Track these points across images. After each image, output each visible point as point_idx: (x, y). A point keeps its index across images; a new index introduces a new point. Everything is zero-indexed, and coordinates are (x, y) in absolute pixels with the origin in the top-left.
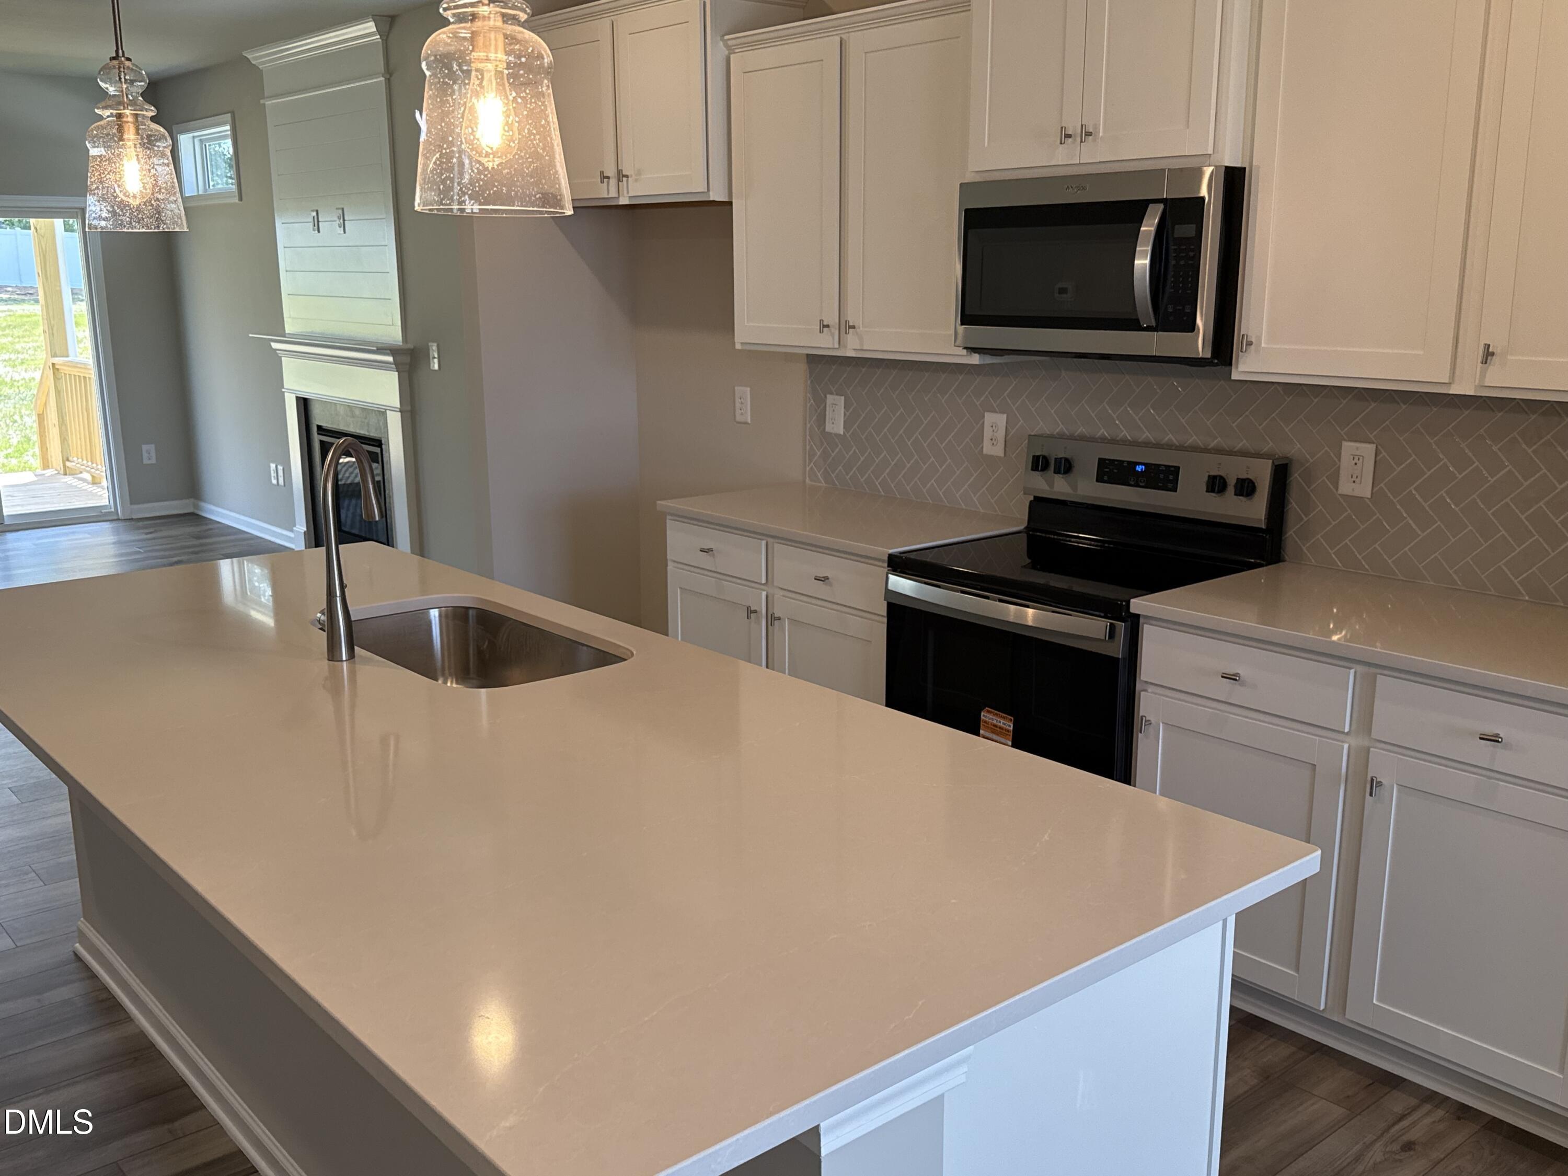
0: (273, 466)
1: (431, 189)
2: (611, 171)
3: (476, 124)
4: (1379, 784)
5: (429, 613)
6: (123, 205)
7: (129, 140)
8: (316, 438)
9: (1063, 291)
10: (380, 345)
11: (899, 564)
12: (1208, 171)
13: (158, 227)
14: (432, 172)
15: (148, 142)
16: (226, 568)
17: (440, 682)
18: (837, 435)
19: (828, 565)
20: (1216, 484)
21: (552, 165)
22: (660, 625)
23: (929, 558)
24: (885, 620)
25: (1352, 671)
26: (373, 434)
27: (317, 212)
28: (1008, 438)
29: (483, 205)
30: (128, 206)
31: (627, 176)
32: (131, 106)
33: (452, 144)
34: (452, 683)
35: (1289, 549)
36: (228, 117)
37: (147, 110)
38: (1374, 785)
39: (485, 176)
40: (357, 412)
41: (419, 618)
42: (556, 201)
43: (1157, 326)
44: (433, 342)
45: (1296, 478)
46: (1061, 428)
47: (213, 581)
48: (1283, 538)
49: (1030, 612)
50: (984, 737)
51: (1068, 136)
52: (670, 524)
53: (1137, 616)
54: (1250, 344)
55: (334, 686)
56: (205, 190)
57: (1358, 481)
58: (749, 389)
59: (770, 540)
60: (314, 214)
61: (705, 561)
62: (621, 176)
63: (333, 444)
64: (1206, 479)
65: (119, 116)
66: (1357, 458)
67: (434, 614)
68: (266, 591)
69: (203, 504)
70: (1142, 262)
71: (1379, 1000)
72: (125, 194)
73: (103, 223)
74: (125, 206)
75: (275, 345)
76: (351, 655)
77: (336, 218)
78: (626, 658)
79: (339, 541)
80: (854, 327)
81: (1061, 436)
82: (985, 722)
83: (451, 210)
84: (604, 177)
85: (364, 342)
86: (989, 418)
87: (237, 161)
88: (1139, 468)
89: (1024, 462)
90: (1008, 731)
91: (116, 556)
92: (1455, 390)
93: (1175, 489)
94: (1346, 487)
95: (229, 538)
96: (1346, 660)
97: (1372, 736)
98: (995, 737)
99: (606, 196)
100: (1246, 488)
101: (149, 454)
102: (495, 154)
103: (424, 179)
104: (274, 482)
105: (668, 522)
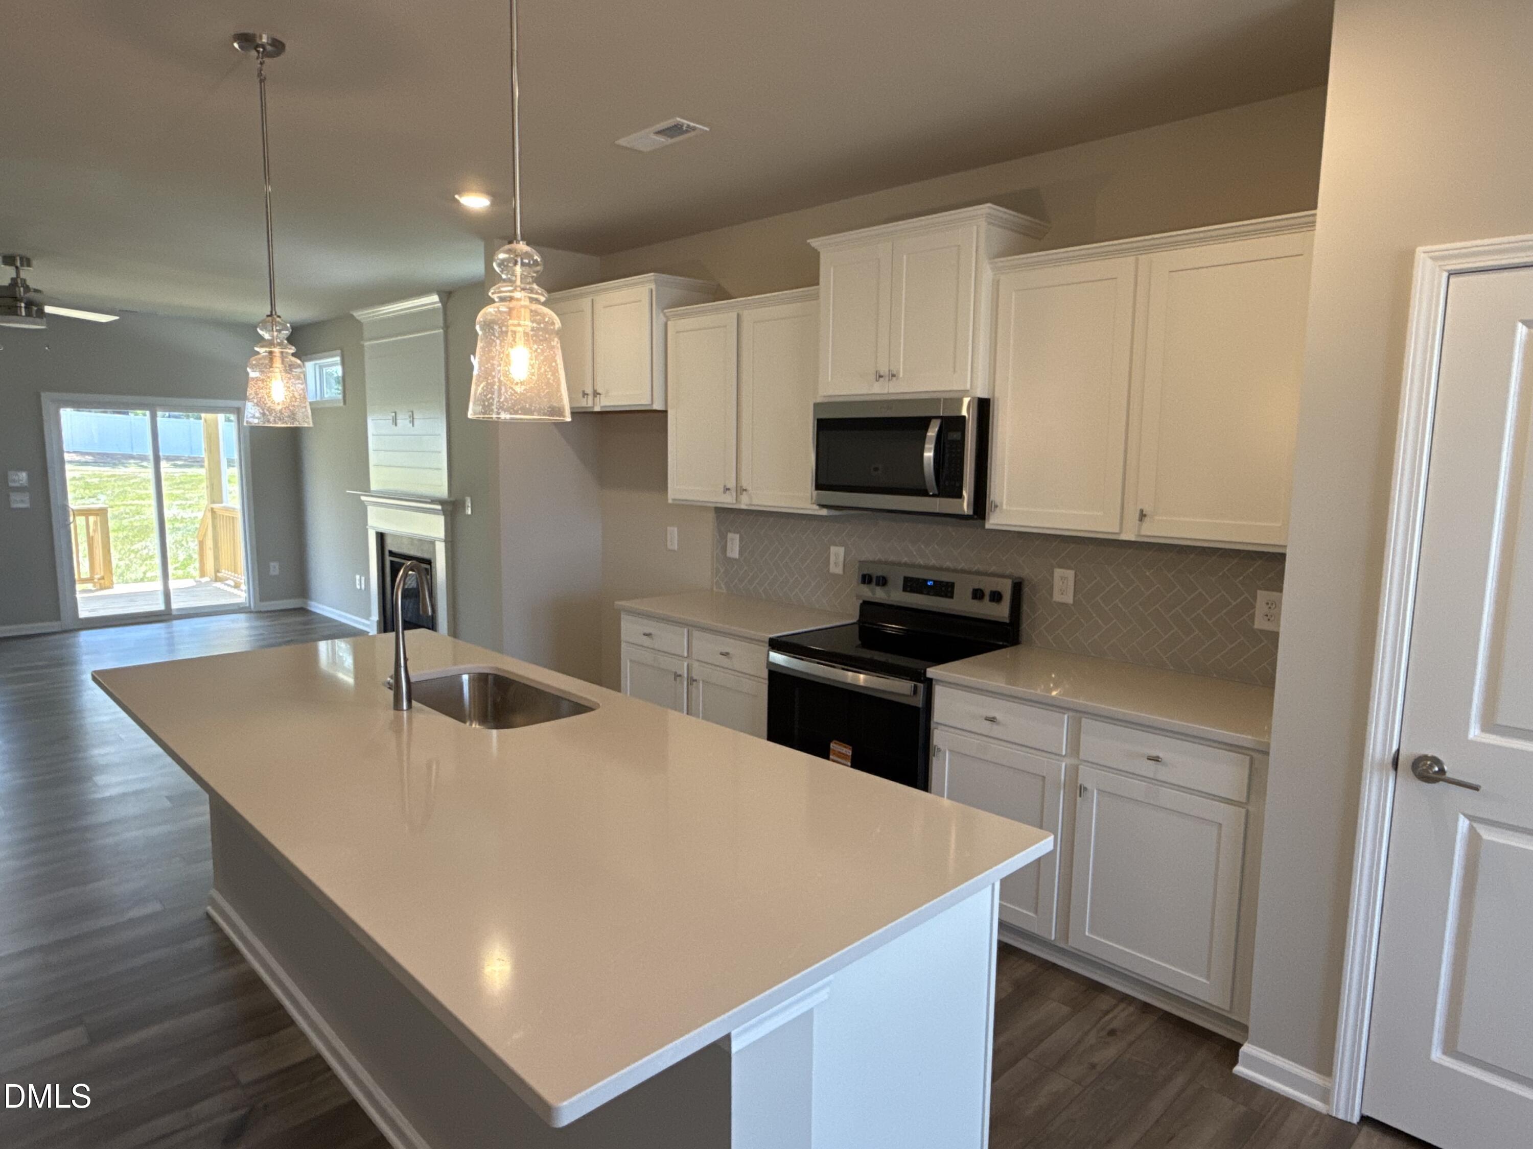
0: (358, 577)
1: (479, 405)
2: (589, 390)
3: (510, 364)
4: (1085, 789)
5: (461, 677)
6: (271, 410)
7: (277, 367)
8: (388, 559)
9: (876, 469)
10: (433, 499)
11: (776, 645)
12: (966, 400)
13: (293, 424)
14: (480, 394)
15: (289, 368)
16: (323, 646)
17: (468, 724)
18: (735, 559)
19: (729, 645)
20: (978, 594)
21: (558, 390)
22: (616, 686)
23: (795, 640)
24: (767, 682)
25: (1066, 716)
26: (426, 556)
27: (395, 413)
28: (846, 562)
29: (513, 414)
30: (274, 410)
31: (599, 394)
32: (280, 346)
33: (494, 377)
34: (476, 725)
35: (1024, 637)
36: (339, 352)
37: (290, 349)
38: (1082, 790)
39: (516, 397)
40: (416, 542)
41: (455, 681)
42: (560, 412)
43: (939, 493)
44: (468, 496)
45: (1026, 590)
46: (879, 556)
47: (315, 653)
48: (1021, 628)
49: (862, 676)
50: (834, 761)
51: (881, 376)
52: (624, 616)
53: (931, 680)
54: (996, 506)
55: (396, 728)
56: (321, 398)
57: (1065, 593)
58: (676, 529)
59: (690, 628)
60: (394, 414)
61: (646, 641)
62: (596, 394)
63: (403, 564)
64: (971, 590)
65: (271, 353)
66: (1063, 578)
67: (465, 678)
68: (349, 661)
69: (310, 602)
70: (929, 455)
71: (1091, 931)
72: (272, 402)
73: (256, 421)
74: (272, 410)
75: (363, 498)
76: (410, 706)
77: (407, 417)
78: (593, 707)
79: (404, 628)
80: (746, 490)
81: (880, 562)
82: (834, 750)
83: (492, 418)
84: (585, 394)
85: (421, 496)
86: (833, 549)
87: (344, 380)
88: (929, 583)
89: (856, 578)
90: (849, 756)
91: (251, 636)
92: (1124, 537)
93: (952, 597)
94: (1057, 597)
95: (323, 625)
96: (1063, 709)
97: (1080, 758)
98: (839, 760)
99: (585, 406)
100: (996, 597)
101: (274, 568)
102: (522, 383)
103: (475, 398)
104: (358, 587)
105: (622, 616)
